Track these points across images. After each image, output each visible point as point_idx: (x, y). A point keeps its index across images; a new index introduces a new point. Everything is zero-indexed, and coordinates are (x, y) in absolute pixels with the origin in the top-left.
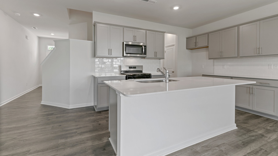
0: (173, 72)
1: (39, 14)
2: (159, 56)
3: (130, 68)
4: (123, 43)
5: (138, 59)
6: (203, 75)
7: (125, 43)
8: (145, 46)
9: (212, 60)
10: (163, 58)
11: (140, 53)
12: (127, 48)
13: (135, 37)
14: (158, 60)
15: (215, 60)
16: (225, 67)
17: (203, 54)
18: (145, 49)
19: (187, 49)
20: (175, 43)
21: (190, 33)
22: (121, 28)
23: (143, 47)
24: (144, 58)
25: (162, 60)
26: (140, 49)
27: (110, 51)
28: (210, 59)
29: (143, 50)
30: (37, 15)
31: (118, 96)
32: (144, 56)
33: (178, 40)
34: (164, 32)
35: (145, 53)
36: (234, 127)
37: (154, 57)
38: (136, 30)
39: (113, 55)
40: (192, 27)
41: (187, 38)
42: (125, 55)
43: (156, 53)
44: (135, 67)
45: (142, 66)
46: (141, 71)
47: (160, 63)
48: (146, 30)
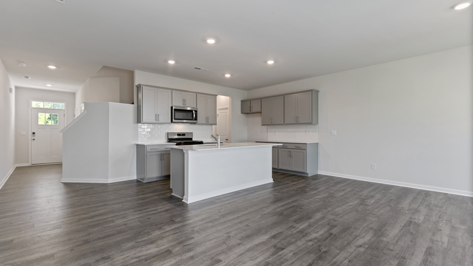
0: (227, 140)
1: (56, 66)
2: (211, 122)
3: (179, 135)
4: (172, 108)
5: (187, 125)
6: (256, 142)
7: (174, 108)
8: (196, 111)
9: (266, 126)
10: (216, 124)
11: (190, 119)
12: (176, 113)
13: (184, 101)
14: (210, 126)
15: (268, 127)
16: (276, 133)
17: (258, 119)
18: (196, 114)
19: (242, 113)
20: (228, 106)
21: (245, 95)
22: (170, 91)
23: (194, 112)
24: (195, 123)
25: (214, 126)
26: (190, 114)
27: (157, 116)
28: (263, 125)
29: (194, 115)
30: (52, 67)
31: (185, 154)
32: (195, 121)
33: (232, 103)
34: (216, 95)
35: (196, 119)
36: (271, 180)
37: (205, 123)
38: (185, 93)
39: (161, 120)
40: (248, 89)
41: (242, 101)
42: (174, 120)
43: (207, 118)
44: (184, 135)
45: (192, 133)
46: (191, 139)
47: (212, 129)
48: (197, 93)
